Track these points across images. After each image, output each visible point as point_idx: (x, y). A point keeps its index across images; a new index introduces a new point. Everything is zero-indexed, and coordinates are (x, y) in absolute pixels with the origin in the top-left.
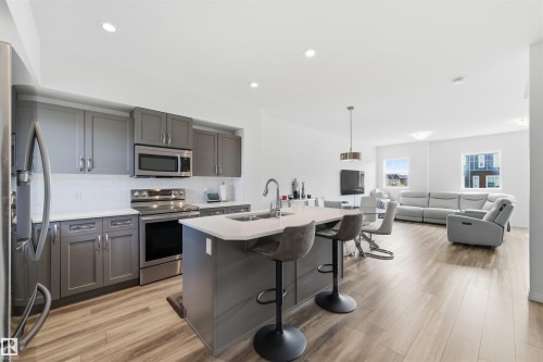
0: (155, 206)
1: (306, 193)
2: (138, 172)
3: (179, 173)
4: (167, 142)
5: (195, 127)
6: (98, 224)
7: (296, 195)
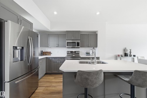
0: (74, 55)
1: (132, 54)
2: (67, 47)
3: (76, 47)
4: (73, 38)
5: (81, 33)
6: (58, 58)
7: (126, 55)
